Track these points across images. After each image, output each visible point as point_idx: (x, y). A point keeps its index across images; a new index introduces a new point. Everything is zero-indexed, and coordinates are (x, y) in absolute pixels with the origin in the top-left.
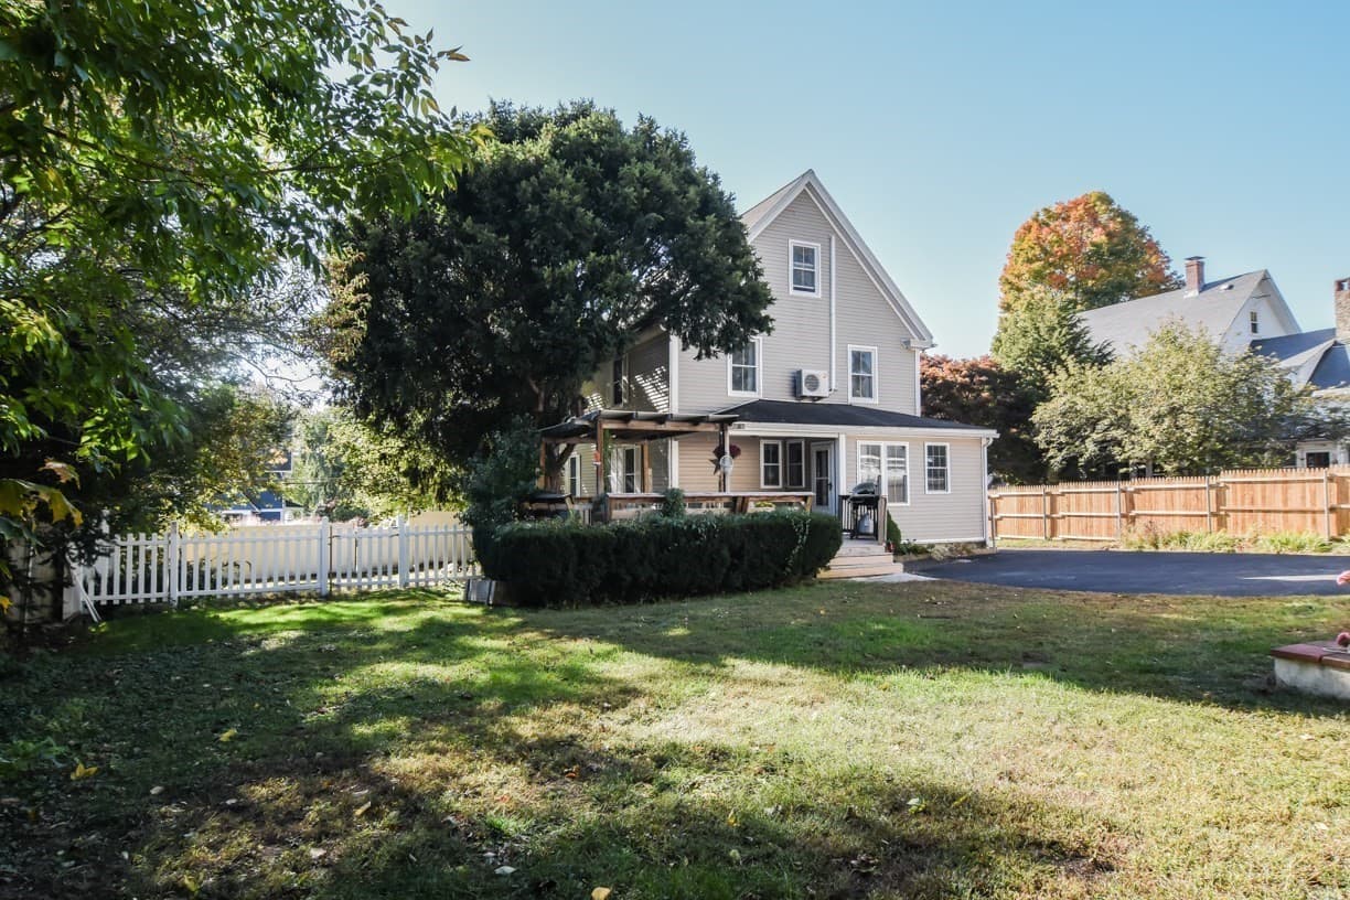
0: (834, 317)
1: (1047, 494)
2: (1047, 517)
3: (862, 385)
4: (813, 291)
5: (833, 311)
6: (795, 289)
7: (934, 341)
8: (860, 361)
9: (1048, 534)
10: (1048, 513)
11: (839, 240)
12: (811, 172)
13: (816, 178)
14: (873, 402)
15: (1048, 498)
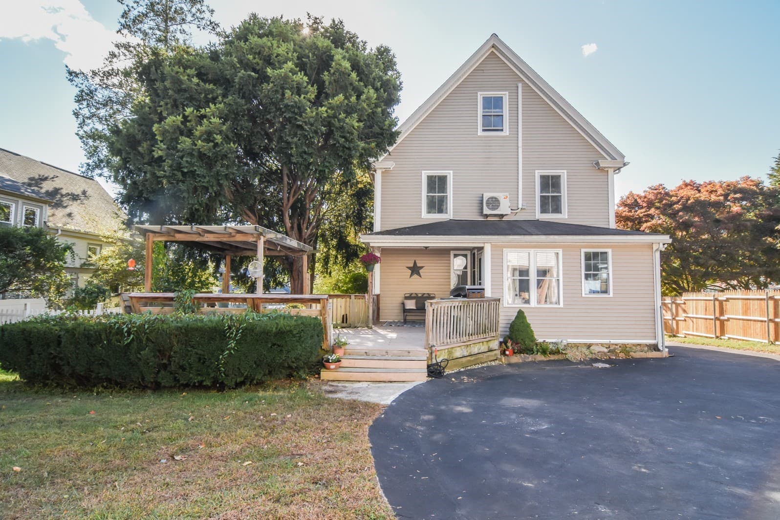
0: (520, 150)
1: (771, 298)
2: (771, 320)
3: (551, 203)
4: (502, 130)
5: (520, 144)
6: (484, 130)
7: (626, 160)
8: (550, 183)
9: (772, 338)
10: (771, 317)
11: (526, 86)
12: (494, 36)
13: (500, 40)
14: (563, 217)
15: (771, 303)
